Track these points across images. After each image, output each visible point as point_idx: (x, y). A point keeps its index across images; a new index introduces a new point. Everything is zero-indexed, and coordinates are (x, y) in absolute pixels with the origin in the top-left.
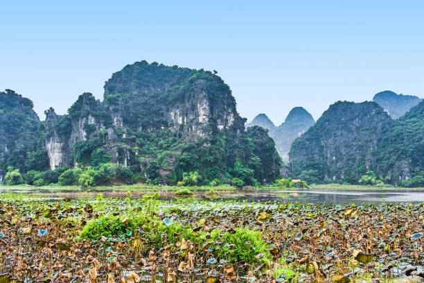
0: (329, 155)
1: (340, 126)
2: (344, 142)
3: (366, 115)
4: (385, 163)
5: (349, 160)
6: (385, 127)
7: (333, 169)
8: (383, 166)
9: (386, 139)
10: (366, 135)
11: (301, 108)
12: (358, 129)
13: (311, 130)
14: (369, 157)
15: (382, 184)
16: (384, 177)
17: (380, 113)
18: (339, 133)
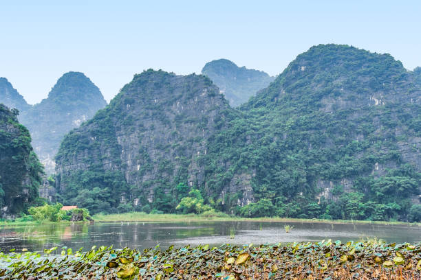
0: (129, 162)
1: (151, 112)
2: (157, 140)
3: (192, 96)
4: (217, 178)
5: (162, 171)
6: (220, 119)
7: (136, 185)
8: (215, 183)
9: (221, 139)
10: (191, 130)
11: (81, 75)
12: (178, 119)
13: (99, 117)
14: (194, 166)
15: (212, 211)
16: (215, 199)
17: (213, 95)
18: (148, 124)
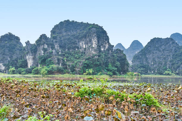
0: (150, 62)
1: (155, 49)
2: (157, 56)
3: (167, 44)
4: (176, 66)
5: (159, 64)
6: (176, 49)
7: (152, 68)
8: (175, 67)
9: (176, 55)
10: (167, 53)
11: (137, 41)
12: (163, 50)
13: (142, 51)
14: (168, 63)
15: (174, 75)
16: (175, 72)
17: (174, 43)
18: (155, 52)
